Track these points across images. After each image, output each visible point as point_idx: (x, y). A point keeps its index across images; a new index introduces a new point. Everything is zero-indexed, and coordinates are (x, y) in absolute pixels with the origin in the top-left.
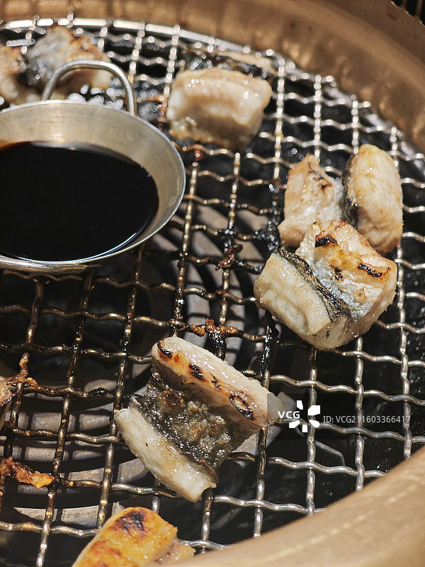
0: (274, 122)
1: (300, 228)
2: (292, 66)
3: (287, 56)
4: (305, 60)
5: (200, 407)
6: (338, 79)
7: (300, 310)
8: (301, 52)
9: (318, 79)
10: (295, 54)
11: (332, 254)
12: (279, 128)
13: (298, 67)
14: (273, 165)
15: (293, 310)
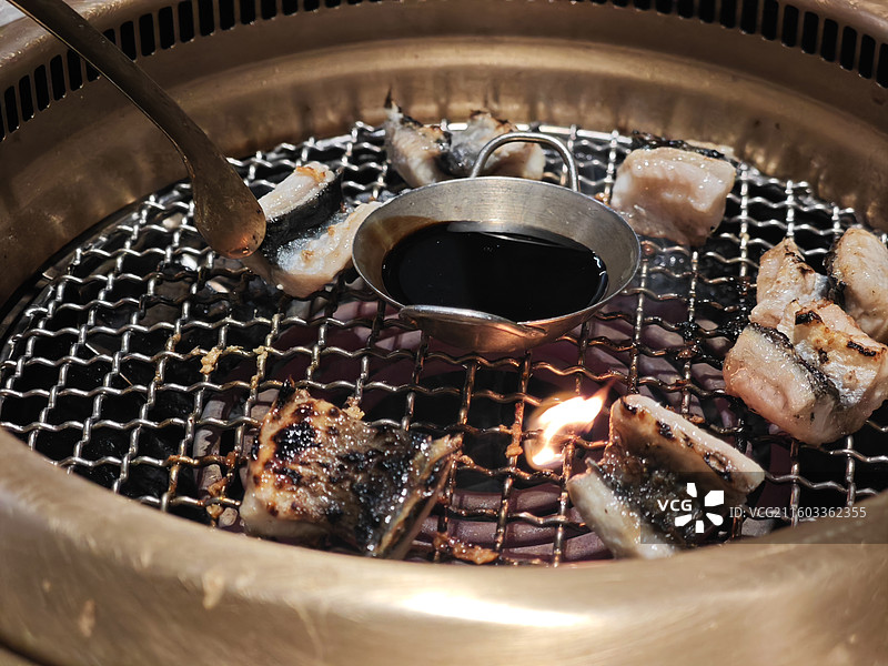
0: (739, 224)
1: (775, 314)
2: (755, 172)
3: (751, 163)
4: (772, 166)
5: (667, 477)
6: (814, 185)
7: (780, 389)
8: (768, 159)
9: (790, 184)
10: (760, 160)
11: (816, 333)
12: (744, 229)
13: (763, 174)
14: (739, 264)
15: (770, 390)
